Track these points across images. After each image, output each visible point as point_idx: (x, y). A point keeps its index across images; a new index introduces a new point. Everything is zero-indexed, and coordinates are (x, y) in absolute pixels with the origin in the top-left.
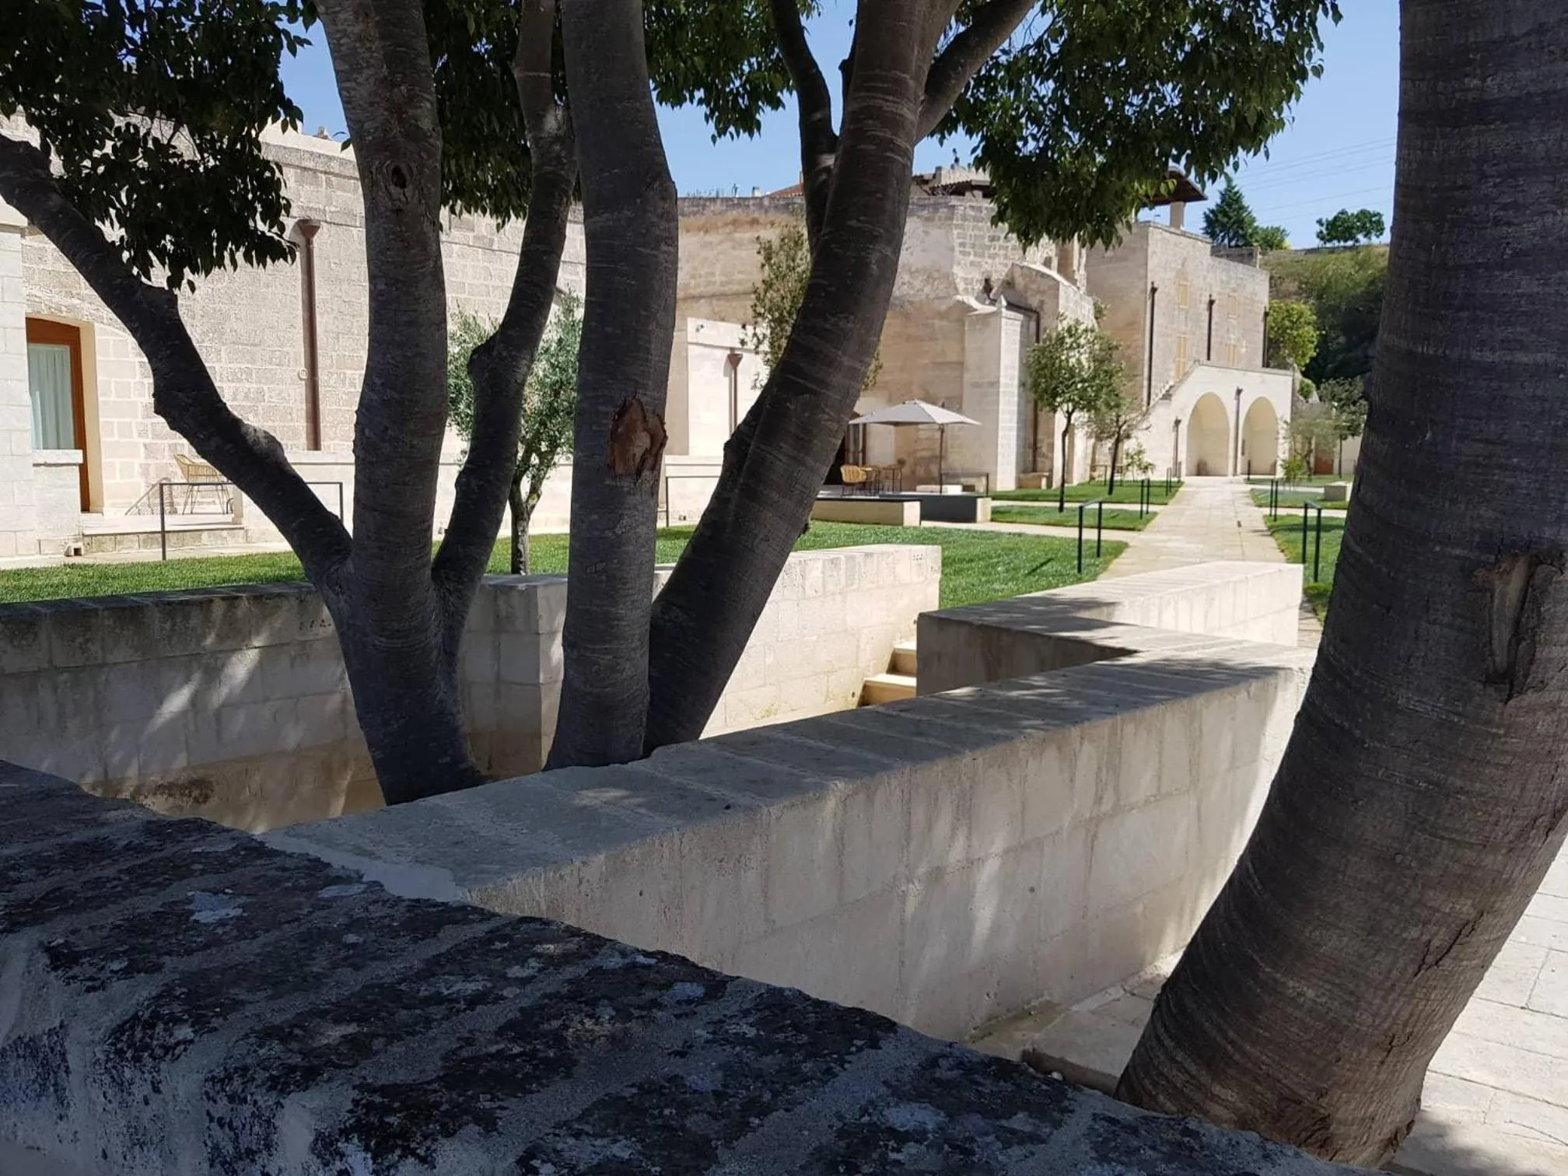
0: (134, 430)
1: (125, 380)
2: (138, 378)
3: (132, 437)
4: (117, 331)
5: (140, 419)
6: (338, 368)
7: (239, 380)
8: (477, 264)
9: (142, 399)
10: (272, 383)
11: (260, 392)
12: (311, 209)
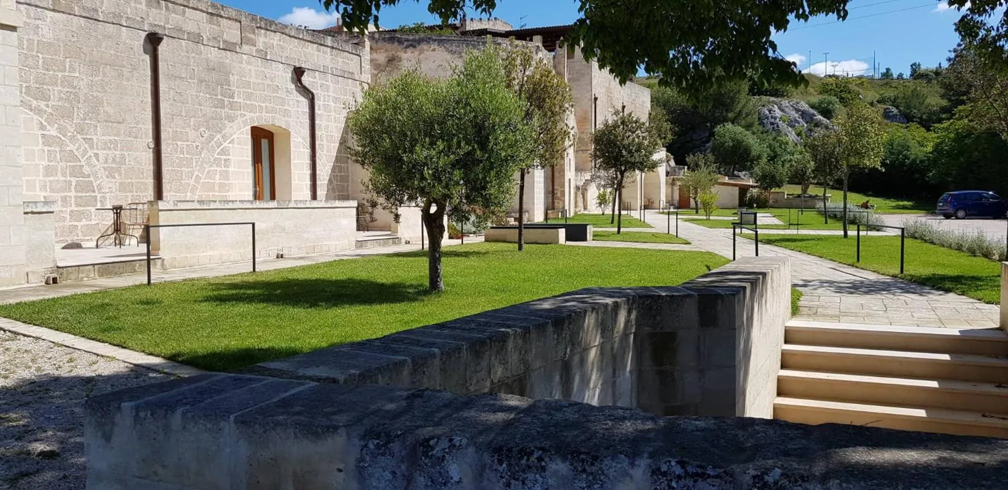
0: (37, 185)
1: (30, 148)
2: (40, 146)
3: (36, 191)
4: (25, 110)
5: (41, 178)
6: (173, 140)
7: (110, 149)
8: (257, 69)
9: (43, 163)
10: (131, 150)
11: (123, 157)
12: (156, 25)
